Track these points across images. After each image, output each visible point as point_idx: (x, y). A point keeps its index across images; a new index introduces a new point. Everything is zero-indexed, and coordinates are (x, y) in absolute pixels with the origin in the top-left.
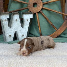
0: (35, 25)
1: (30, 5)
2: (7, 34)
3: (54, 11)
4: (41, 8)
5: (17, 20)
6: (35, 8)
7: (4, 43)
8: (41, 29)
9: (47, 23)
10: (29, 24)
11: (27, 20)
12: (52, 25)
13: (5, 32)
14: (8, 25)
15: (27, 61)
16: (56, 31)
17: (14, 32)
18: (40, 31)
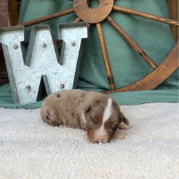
0: (95, 55)
1: (81, 3)
3: (145, 15)
4: (108, 9)
5: (45, 46)
6: (93, 10)
7: (12, 108)
8: (112, 68)
9: (127, 48)
10: (78, 54)
11: (74, 45)
12: (141, 55)
13: (14, 79)
14: (22, 59)
15: (76, 155)
16: (154, 69)
17: (38, 78)
18: (109, 72)
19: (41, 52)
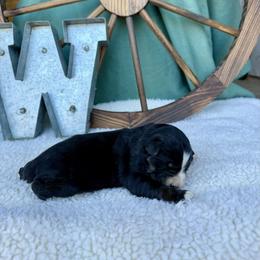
2: (13, 107)
11: (87, 49)
13: (2, 100)
17: (36, 98)
19: (39, 60)
